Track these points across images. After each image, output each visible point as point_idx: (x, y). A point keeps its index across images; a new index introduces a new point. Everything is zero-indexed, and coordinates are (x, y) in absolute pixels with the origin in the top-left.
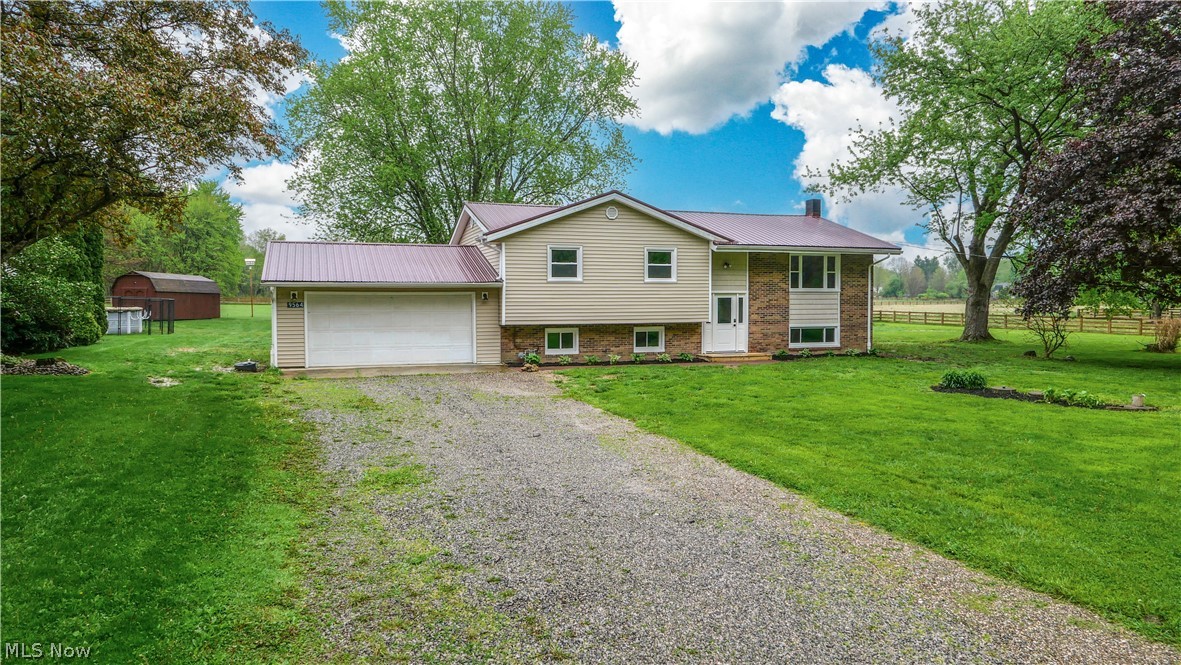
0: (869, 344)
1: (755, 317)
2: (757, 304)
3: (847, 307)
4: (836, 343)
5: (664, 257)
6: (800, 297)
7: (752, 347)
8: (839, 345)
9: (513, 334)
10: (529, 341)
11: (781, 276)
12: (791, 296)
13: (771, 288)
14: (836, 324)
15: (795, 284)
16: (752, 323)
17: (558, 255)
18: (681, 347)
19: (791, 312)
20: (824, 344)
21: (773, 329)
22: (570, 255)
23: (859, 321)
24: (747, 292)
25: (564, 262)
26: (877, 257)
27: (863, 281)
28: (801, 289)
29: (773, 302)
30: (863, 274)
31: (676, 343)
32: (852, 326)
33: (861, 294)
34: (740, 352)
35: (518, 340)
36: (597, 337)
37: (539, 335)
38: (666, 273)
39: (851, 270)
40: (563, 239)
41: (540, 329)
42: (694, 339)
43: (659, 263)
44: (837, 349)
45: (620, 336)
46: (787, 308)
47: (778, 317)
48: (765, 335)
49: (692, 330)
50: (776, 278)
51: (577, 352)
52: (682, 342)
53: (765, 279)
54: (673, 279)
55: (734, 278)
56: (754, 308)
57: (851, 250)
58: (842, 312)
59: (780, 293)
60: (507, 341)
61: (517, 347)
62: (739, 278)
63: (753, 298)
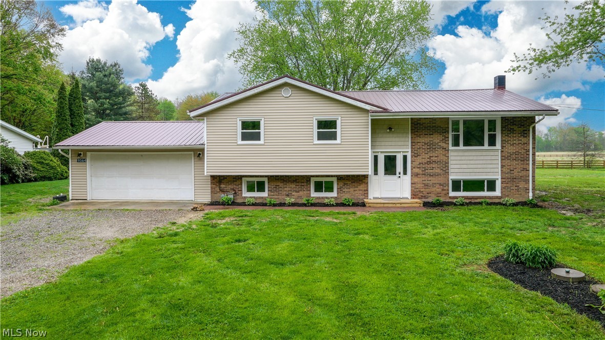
0: (531, 194)
1: (417, 170)
2: (419, 160)
3: (507, 162)
4: (498, 193)
5: (331, 124)
6: (461, 154)
7: (414, 195)
8: (500, 195)
9: (218, 181)
10: (230, 187)
11: (441, 137)
12: (451, 154)
13: (431, 147)
14: (497, 177)
15: (456, 143)
16: (414, 175)
17: (245, 125)
18: (351, 194)
19: (451, 166)
20: (486, 193)
21: (434, 180)
22: (256, 125)
23: (520, 174)
24: (410, 150)
25: (251, 130)
26: (537, 118)
27: (524, 140)
28: (461, 147)
29: (434, 159)
30: (525, 134)
31: (346, 190)
32: (513, 179)
33: (523, 151)
34: (403, 198)
35: (222, 186)
36: (281, 185)
37: (238, 182)
38: (333, 136)
39: (512, 131)
40: (249, 113)
41: (238, 179)
42: (362, 187)
43: (327, 129)
44: (497, 197)
45: (300, 184)
46: (446, 164)
47: (438, 171)
48: (426, 185)
49: (360, 180)
50: (436, 139)
51: (267, 195)
52: (352, 190)
53: (426, 139)
54: (338, 141)
55: (397, 139)
56: (416, 163)
57: (511, 113)
58: (502, 166)
59: (441, 151)
60: (214, 186)
61: (222, 191)
62: (403, 139)
63: (415, 155)
